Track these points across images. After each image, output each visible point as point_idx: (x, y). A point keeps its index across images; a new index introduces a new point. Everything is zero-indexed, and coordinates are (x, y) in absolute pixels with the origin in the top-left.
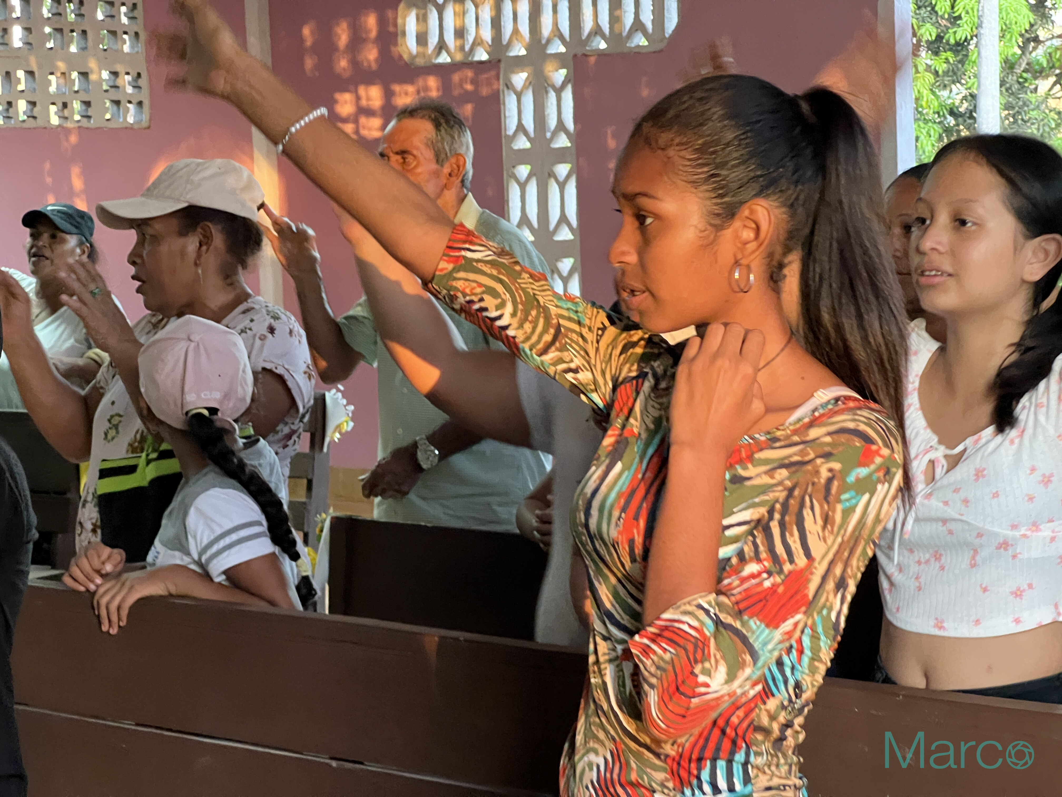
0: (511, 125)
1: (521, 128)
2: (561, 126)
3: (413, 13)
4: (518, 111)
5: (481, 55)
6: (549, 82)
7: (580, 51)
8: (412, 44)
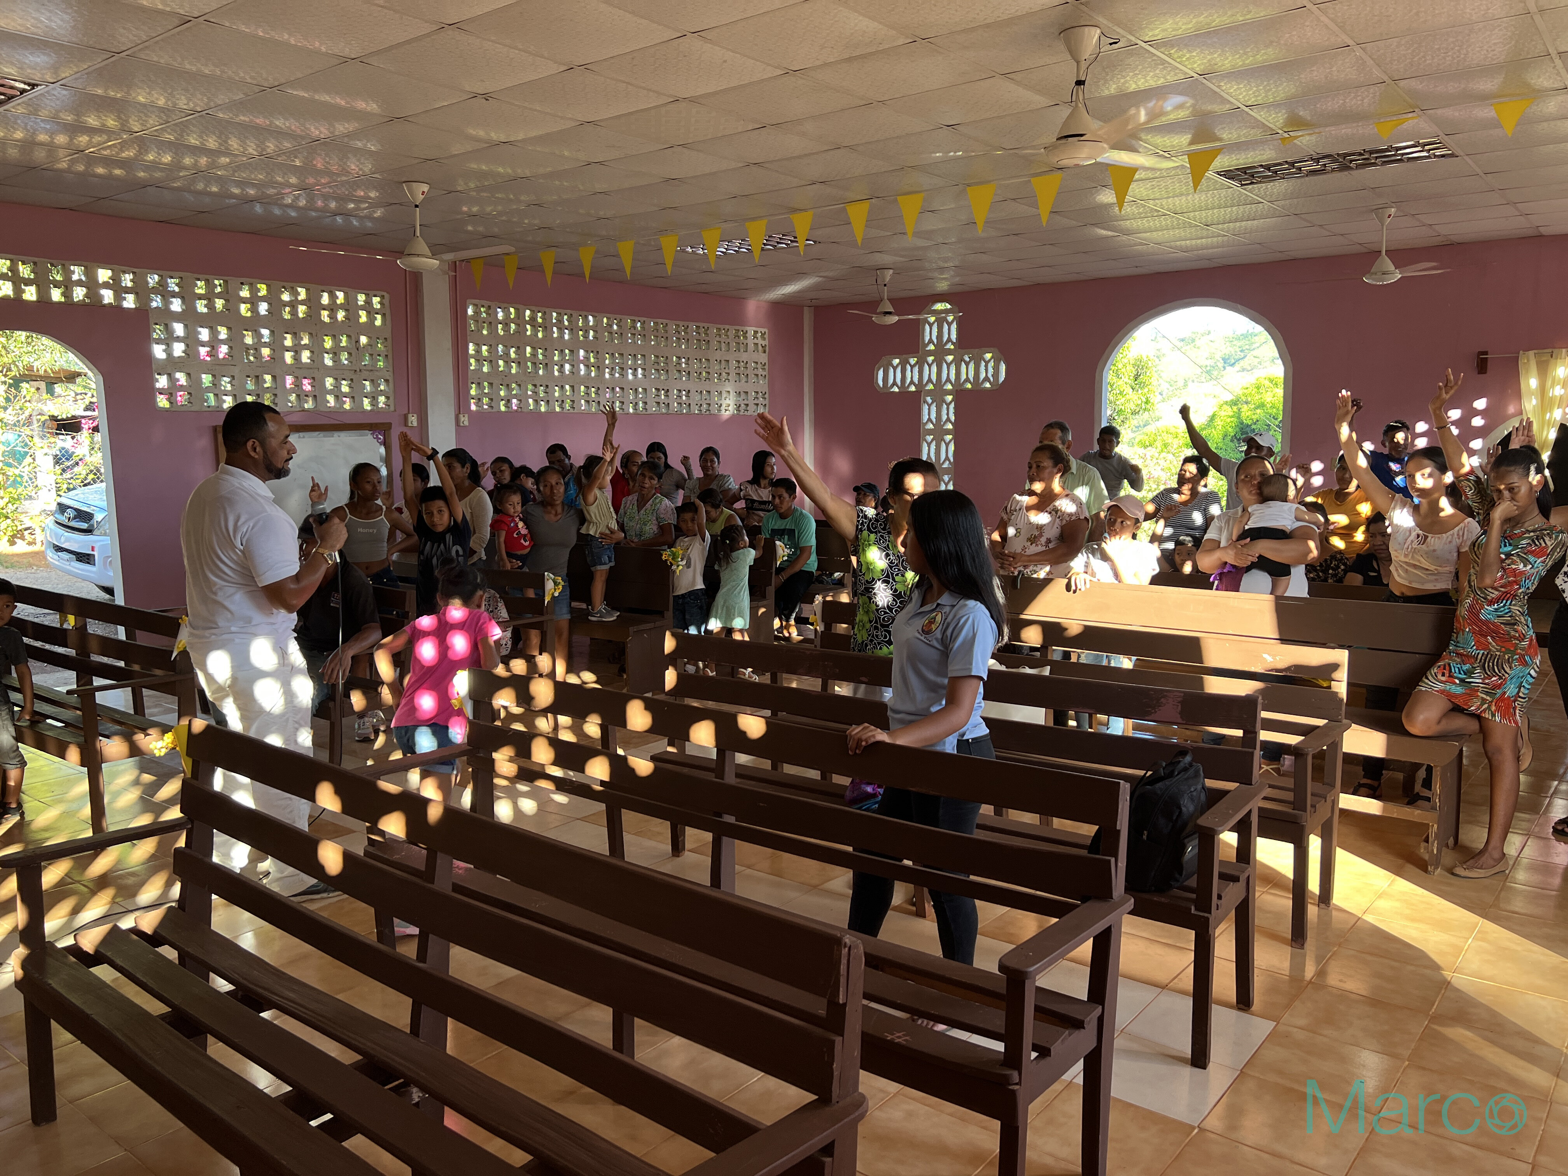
0: (925, 418)
1: (929, 420)
2: (948, 420)
3: (882, 370)
4: (929, 413)
5: (913, 388)
6: (944, 401)
7: (959, 388)
8: (881, 383)
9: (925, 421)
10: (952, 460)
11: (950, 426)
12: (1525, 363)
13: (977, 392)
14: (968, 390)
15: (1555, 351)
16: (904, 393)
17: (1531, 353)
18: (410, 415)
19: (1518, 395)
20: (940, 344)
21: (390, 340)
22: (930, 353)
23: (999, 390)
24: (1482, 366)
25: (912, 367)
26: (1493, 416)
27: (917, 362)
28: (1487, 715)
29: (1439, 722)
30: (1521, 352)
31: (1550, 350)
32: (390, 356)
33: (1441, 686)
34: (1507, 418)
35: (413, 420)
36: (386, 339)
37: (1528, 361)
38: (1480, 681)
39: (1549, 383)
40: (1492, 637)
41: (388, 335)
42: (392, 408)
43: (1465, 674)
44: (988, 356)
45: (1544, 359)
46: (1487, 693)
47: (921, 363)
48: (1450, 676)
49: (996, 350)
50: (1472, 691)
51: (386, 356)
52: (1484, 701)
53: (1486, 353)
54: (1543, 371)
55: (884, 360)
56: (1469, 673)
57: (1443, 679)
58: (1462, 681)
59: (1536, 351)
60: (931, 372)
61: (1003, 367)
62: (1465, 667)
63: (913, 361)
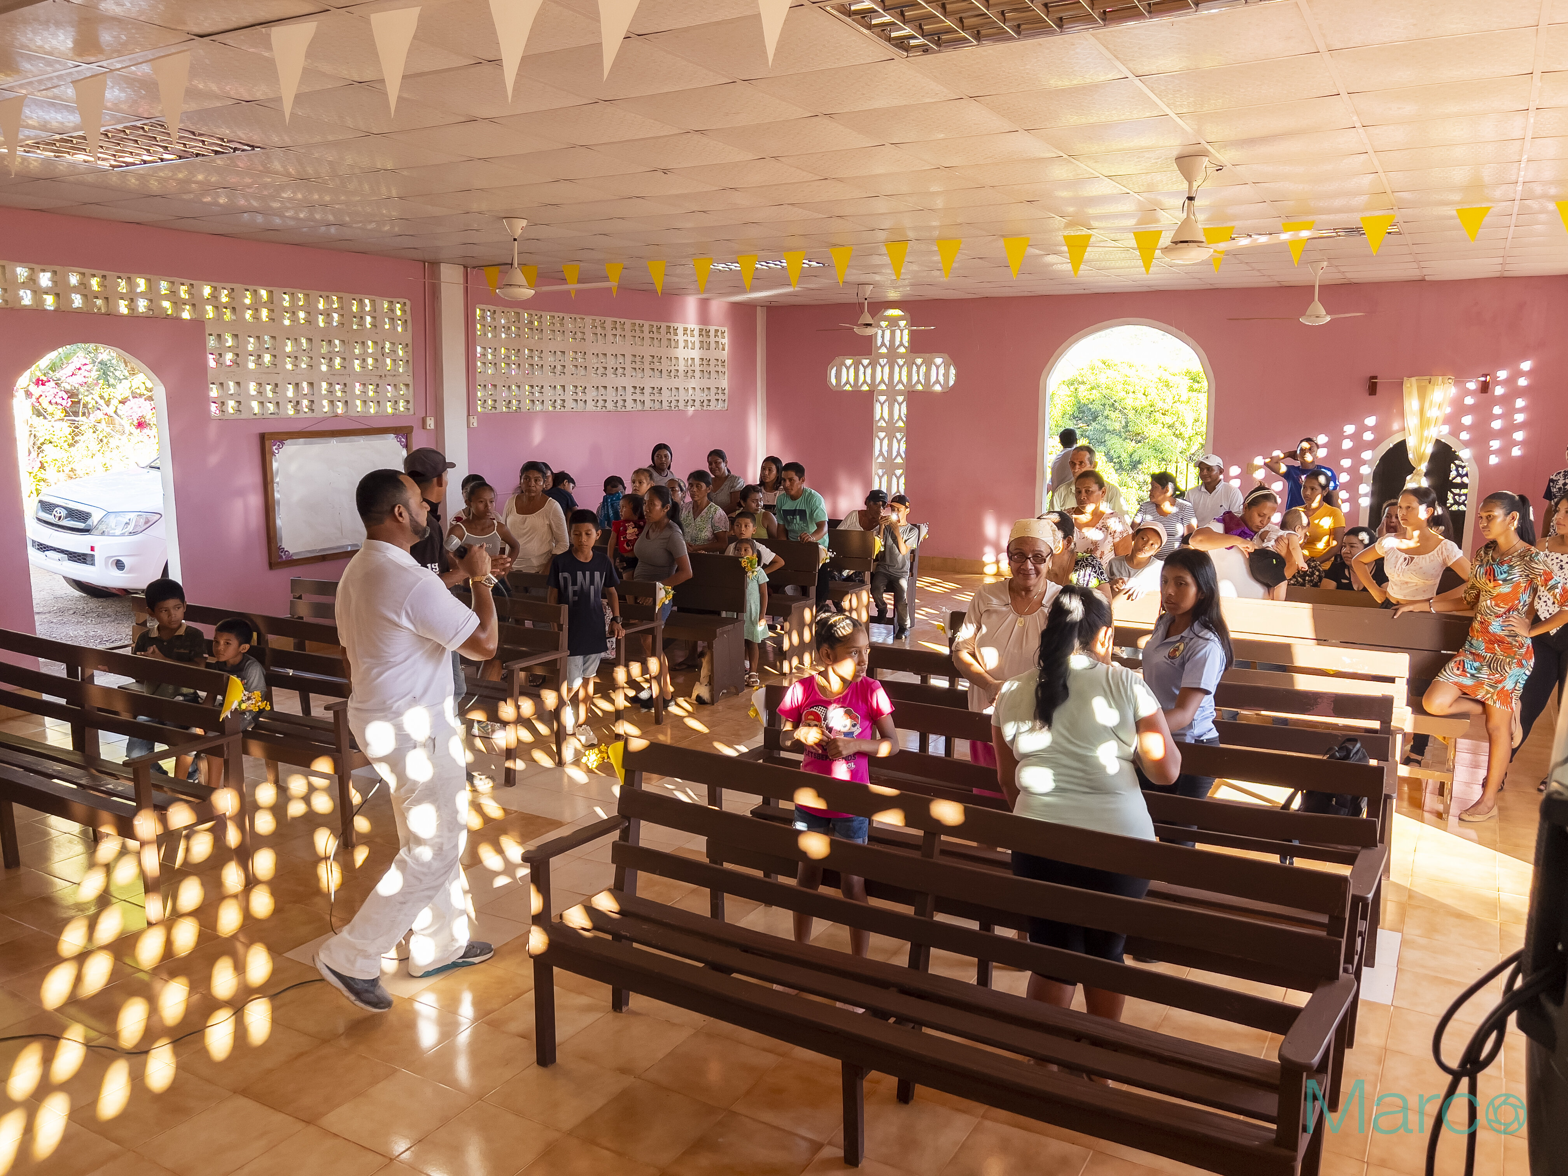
0: (878, 416)
1: (882, 418)
2: (900, 418)
3: (835, 368)
4: (881, 411)
5: (865, 388)
6: (896, 400)
7: (911, 390)
8: (834, 381)
9: (877, 419)
10: (904, 456)
11: (901, 424)
12: (1408, 387)
13: (927, 394)
14: (920, 392)
15: (1433, 378)
16: (856, 393)
17: (1413, 379)
18: (428, 419)
19: (1402, 414)
20: (892, 348)
21: (410, 346)
22: (882, 356)
23: (949, 393)
24: (1373, 388)
25: (865, 367)
26: (1381, 432)
27: (870, 364)
28: (1490, 702)
29: (1451, 706)
30: (1405, 378)
31: (1428, 377)
32: (411, 362)
33: (1456, 679)
34: (1391, 434)
35: (431, 423)
36: (407, 344)
37: (1411, 386)
38: (1486, 677)
39: (1427, 405)
40: (1499, 645)
41: (409, 341)
42: (412, 412)
43: (1475, 670)
44: (939, 361)
45: (1424, 384)
46: (1491, 686)
47: (873, 364)
48: (1463, 671)
49: (946, 356)
50: (1480, 684)
51: (407, 361)
52: (1488, 692)
53: (1376, 378)
54: (1422, 395)
55: (838, 360)
56: (1478, 669)
57: (1458, 672)
58: (1472, 675)
59: (1417, 378)
60: (882, 373)
61: (953, 371)
62: (1476, 664)
63: (866, 362)
